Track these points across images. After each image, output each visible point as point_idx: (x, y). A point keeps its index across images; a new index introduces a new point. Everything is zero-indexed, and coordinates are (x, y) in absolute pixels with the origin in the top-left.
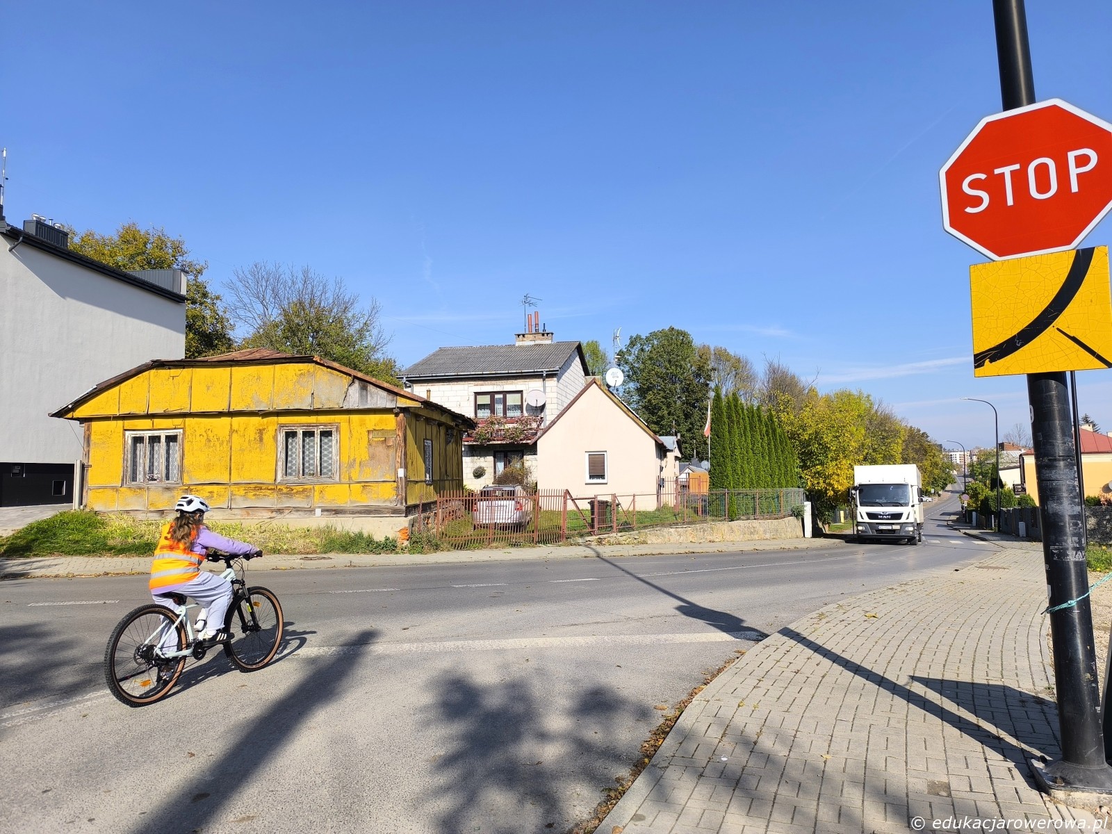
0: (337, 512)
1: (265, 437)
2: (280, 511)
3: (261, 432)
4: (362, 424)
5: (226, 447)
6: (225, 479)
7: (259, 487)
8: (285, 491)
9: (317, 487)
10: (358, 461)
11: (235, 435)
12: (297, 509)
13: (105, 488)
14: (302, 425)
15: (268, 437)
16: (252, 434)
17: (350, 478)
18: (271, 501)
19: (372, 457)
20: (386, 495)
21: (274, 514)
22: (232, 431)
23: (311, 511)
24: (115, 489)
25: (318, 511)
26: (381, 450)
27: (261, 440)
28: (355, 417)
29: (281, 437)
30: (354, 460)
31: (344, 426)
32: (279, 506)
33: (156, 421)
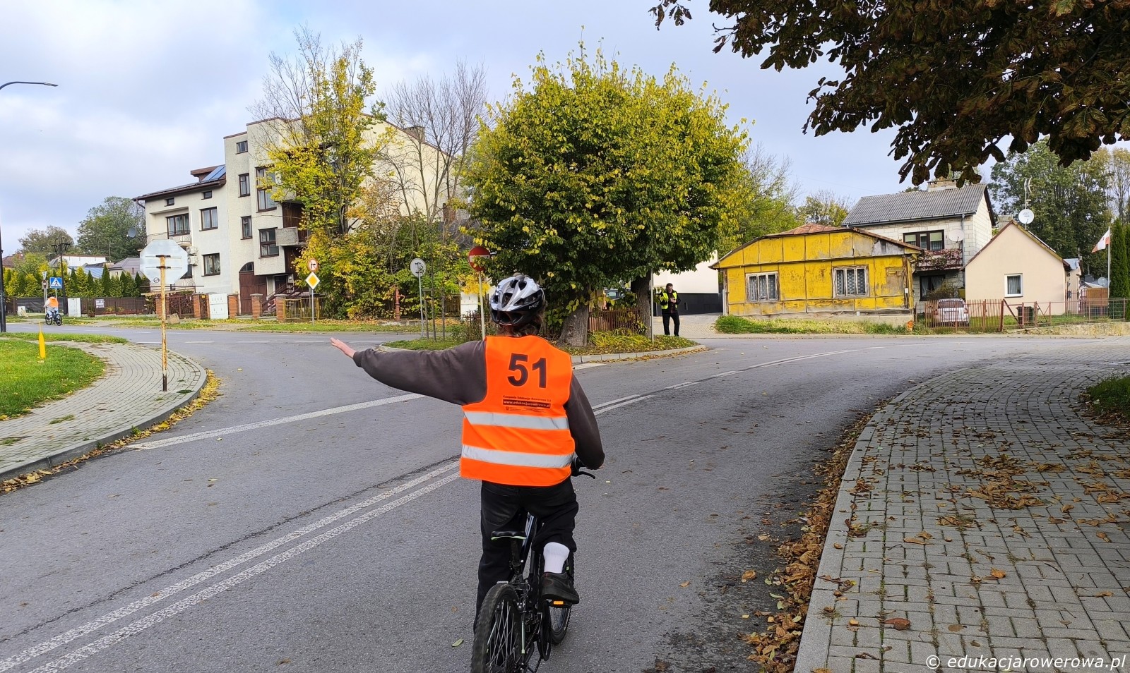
0: (869, 313)
1: (825, 274)
2: (835, 313)
3: (822, 271)
4: (882, 264)
5: (803, 280)
6: (804, 298)
7: (823, 301)
8: (838, 302)
9: (856, 300)
10: (880, 285)
11: (807, 273)
12: (846, 312)
13: (738, 304)
14: (846, 266)
15: (827, 273)
16: (817, 272)
17: (876, 295)
18: (830, 308)
19: (889, 282)
20: (898, 302)
21: (832, 315)
22: (805, 271)
23: (854, 313)
24: (743, 304)
25: (858, 313)
26: (894, 279)
27: (823, 275)
28: (877, 261)
29: (834, 273)
30: (878, 285)
31: (871, 266)
32: (835, 311)
33: (763, 268)
